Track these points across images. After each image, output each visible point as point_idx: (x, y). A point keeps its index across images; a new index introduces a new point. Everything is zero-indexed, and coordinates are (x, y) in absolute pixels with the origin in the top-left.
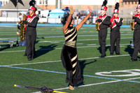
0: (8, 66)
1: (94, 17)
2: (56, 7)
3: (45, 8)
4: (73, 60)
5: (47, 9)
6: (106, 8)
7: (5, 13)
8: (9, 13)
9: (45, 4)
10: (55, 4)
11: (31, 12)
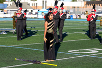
0: (11, 46)
1: (68, 14)
2: (43, 8)
3: (35, 8)
7: (9, 12)
8: (12, 12)
9: (36, 6)
10: (42, 6)
11: (19, 10)
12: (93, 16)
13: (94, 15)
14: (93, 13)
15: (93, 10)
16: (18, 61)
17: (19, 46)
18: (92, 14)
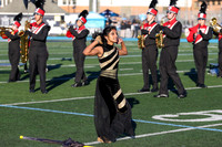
0: (10, 105)
3: (72, 10)
4: (116, 97)
5: (74, 13)
6: (155, 12)
7: (5, 19)
9: (72, 5)
11: (38, 17)
12: (203, 30)
13: (205, 27)
14: (202, 22)
15: (202, 15)
16: (26, 141)
17: (31, 106)
18: (199, 26)
